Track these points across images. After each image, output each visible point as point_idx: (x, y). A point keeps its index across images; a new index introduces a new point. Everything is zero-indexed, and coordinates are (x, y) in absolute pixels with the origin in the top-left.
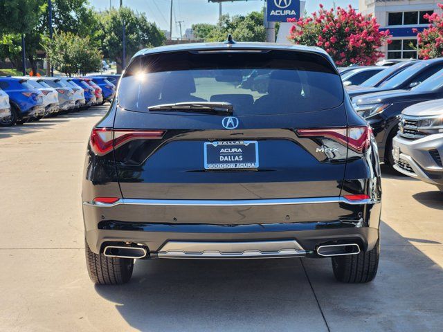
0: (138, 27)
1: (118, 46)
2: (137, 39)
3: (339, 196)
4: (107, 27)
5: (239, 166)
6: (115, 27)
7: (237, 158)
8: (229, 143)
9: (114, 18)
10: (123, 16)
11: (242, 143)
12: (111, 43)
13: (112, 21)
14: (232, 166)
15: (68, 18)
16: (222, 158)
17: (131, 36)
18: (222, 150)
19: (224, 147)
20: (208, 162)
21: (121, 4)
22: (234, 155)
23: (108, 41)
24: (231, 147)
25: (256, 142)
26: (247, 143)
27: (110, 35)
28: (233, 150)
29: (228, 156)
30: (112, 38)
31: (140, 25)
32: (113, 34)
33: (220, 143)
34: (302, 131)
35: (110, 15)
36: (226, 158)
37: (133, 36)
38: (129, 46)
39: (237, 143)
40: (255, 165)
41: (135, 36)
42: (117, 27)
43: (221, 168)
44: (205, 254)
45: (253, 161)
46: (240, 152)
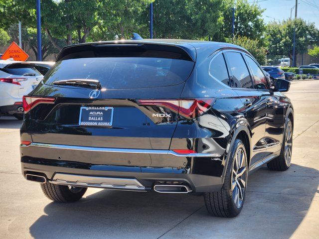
0: (307, 32)
1: (291, 46)
2: (305, 41)
3: (169, 150)
4: (283, 32)
5: (100, 124)
6: (289, 33)
7: (99, 119)
8: (95, 108)
9: (289, 26)
10: (296, 24)
11: (103, 108)
12: (285, 44)
13: (287, 28)
14: (95, 124)
15: (247, 26)
16: (90, 118)
17: (301, 39)
18: (91, 113)
19: (92, 111)
20: (82, 121)
21: (296, 16)
22: (98, 116)
23: (284, 43)
24: (97, 111)
25: (112, 108)
26: (106, 109)
27: (285, 38)
28: (98, 113)
29: (94, 117)
30: (287, 41)
31: (309, 31)
32: (287, 37)
33: (90, 108)
34: (142, 101)
35: (286, 24)
36: (93, 119)
37: (302, 39)
38: (298, 46)
39: (101, 108)
40: (110, 124)
41: (304, 39)
42: (291, 32)
43: (89, 125)
44: (78, 184)
45: (109, 121)
46: (101, 115)
